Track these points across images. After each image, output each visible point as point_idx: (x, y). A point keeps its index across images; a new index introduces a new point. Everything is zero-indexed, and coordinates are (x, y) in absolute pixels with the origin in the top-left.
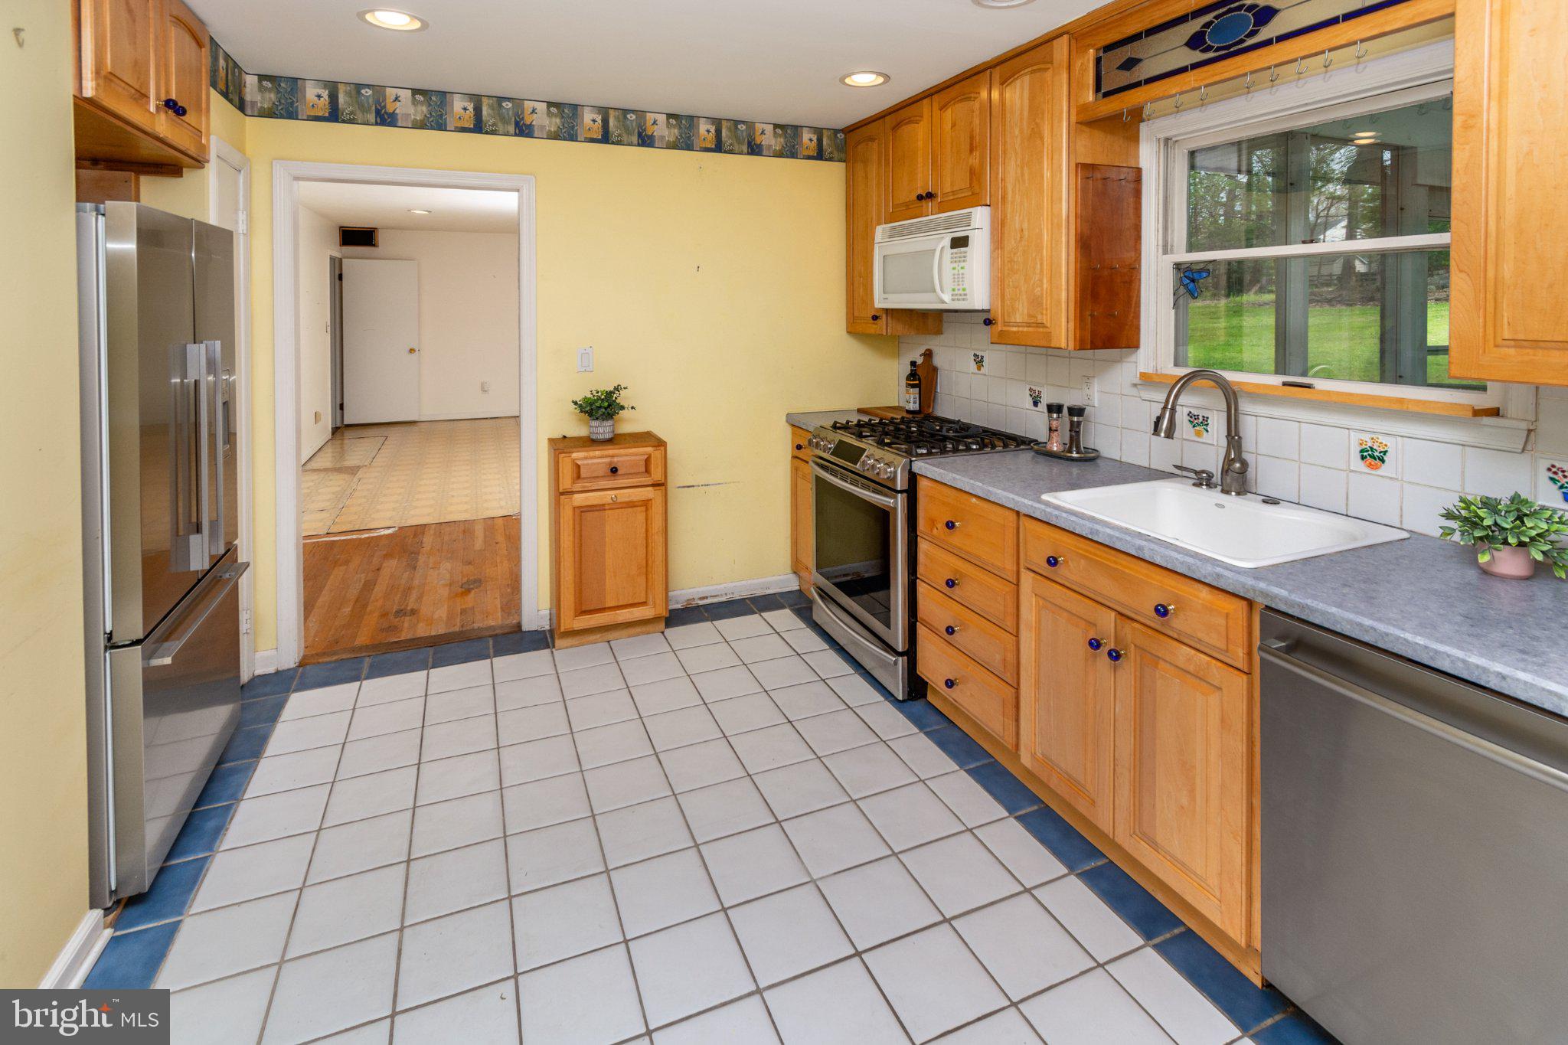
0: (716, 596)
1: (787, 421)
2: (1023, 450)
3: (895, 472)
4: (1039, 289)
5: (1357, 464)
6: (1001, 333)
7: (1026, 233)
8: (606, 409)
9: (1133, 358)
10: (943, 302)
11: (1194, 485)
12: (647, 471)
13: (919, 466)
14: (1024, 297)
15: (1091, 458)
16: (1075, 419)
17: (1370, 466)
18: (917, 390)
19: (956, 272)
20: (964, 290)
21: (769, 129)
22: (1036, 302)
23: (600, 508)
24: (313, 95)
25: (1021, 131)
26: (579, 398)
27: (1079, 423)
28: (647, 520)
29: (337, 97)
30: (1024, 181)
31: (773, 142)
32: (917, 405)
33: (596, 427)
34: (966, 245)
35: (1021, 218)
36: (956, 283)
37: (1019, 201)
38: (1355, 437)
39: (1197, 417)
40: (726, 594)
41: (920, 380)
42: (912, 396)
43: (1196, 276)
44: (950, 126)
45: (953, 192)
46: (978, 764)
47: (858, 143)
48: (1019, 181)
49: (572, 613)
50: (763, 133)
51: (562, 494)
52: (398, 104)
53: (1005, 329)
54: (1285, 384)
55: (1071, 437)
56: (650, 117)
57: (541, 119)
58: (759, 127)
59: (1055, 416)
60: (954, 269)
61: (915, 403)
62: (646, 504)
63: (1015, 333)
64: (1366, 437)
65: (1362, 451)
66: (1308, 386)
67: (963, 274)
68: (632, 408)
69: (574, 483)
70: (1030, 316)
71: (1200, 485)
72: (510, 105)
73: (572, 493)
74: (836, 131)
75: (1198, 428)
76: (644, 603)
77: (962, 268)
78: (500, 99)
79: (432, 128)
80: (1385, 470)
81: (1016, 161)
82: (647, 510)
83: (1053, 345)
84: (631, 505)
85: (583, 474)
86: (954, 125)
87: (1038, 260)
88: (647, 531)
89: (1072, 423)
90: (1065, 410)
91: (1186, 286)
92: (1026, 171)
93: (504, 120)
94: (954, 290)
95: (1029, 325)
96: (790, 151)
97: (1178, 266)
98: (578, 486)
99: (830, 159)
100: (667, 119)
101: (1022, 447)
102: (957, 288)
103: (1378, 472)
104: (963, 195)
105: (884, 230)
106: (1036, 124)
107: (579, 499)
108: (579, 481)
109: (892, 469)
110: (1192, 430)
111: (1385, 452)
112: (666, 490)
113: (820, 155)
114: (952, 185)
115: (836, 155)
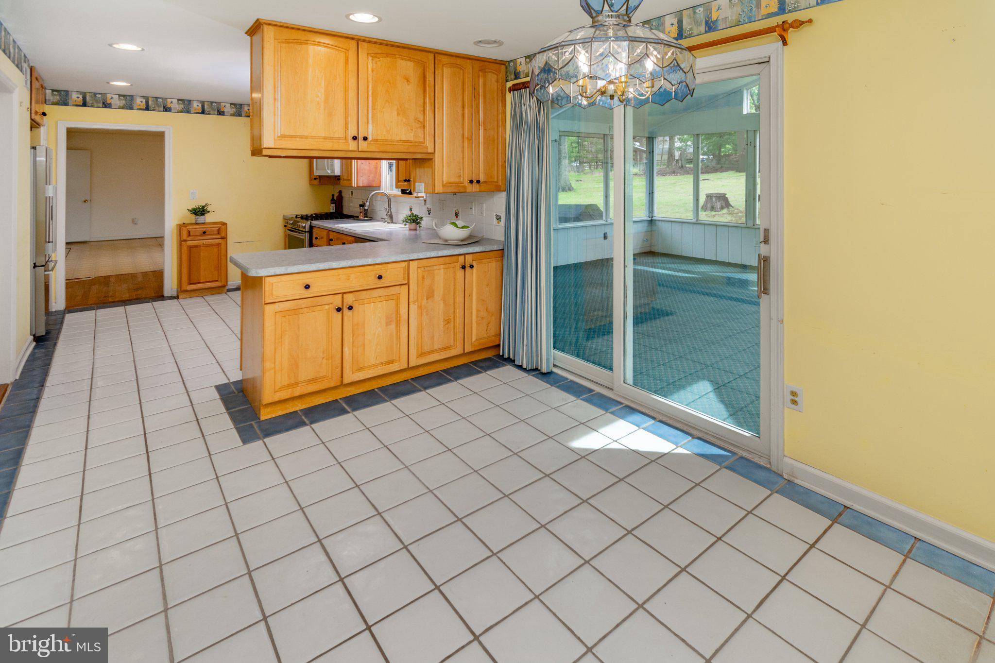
8: (202, 211)
12: (219, 233)
18: (334, 205)
23: (198, 246)
24: (75, 97)
26: (190, 209)
28: (218, 251)
29: (86, 97)
33: (197, 218)
41: (335, 201)
42: (332, 207)
49: (186, 284)
51: (183, 241)
52: (112, 100)
56: (223, 104)
57: (175, 105)
61: (333, 209)
68: (213, 212)
69: (187, 238)
72: (161, 100)
73: (187, 241)
76: (217, 281)
78: (157, 98)
79: (127, 109)
82: (218, 247)
84: (212, 245)
85: (191, 234)
88: (218, 254)
93: (159, 106)
98: (189, 238)
100: (230, 106)
107: (190, 243)
108: (190, 236)
112: (227, 240)
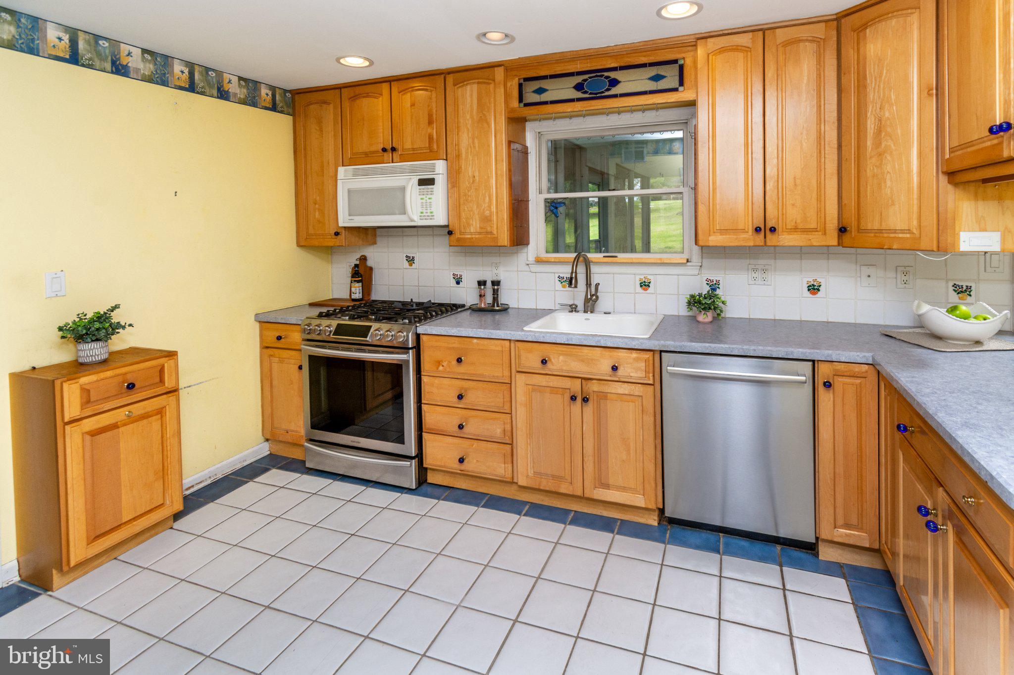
0: (201, 482)
1: (256, 320)
2: (461, 311)
3: (408, 336)
4: (488, 212)
5: (639, 290)
6: (459, 240)
7: (477, 178)
9: (525, 250)
10: (412, 221)
11: (570, 312)
12: (162, 381)
13: (421, 329)
14: (477, 217)
15: (505, 309)
16: (496, 287)
17: (644, 289)
18: (360, 284)
19: (424, 201)
20: (431, 213)
21: (235, 80)
22: (486, 219)
23: (112, 427)
25: (472, 117)
27: (498, 289)
28: (162, 425)
30: (474, 147)
31: (238, 91)
32: (361, 294)
33: (90, 350)
34: (434, 184)
35: (474, 168)
36: (424, 209)
37: (471, 159)
38: (638, 278)
39: (563, 278)
40: (210, 477)
41: (361, 276)
42: (358, 289)
43: (558, 205)
44: (409, 104)
45: (413, 149)
46: (484, 501)
47: (310, 104)
48: (471, 147)
49: (84, 543)
50: (230, 82)
51: (68, 423)
53: (461, 236)
54: (604, 257)
55: (494, 298)
56: (124, 48)
58: (226, 77)
59: (482, 287)
60: (422, 199)
61: (360, 293)
62: (160, 412)
63: (470, 239)
64: (642, 277)
65: (641, 283)
66: (616, 257)
67: (430, 203)
68: (130, 325)
69: (82, 409)
70: (481, 228)
71: (572, 311)
73: (80, 420)
74: (285, 91)
75: (564, 284)
76: (162, 506)
77: (429, 199)
80: (650, 290)
81: (468, 135)
82: (162, 417)
83: (499, 244)
84: (148, 415)
85: (93, 396)
86: (413, 105)
87: (487, 195)
88: (162, 437)
89: (494, 290)
90: (489, 284)
91: (552, 211)
92: (476, 141)
94: (422, 213)
95: (480, 233)
96: (251, 101)
97: (546, 200)
98: (87, 412)
99: (281, 112)
100: (143, 54)
101: (459, 310)
102: (424, 211)
103: (648, 291)
104: (422, 151)
105: (345, 171)
106: (484, 115)
107: (89, 424)
108: (89, 405)
109: (405, 334)
110: (561, 285)
111: (650, 283)
112: (178, 395)
113: (274, 108)
114: (412, 143)
115: (285, 109)
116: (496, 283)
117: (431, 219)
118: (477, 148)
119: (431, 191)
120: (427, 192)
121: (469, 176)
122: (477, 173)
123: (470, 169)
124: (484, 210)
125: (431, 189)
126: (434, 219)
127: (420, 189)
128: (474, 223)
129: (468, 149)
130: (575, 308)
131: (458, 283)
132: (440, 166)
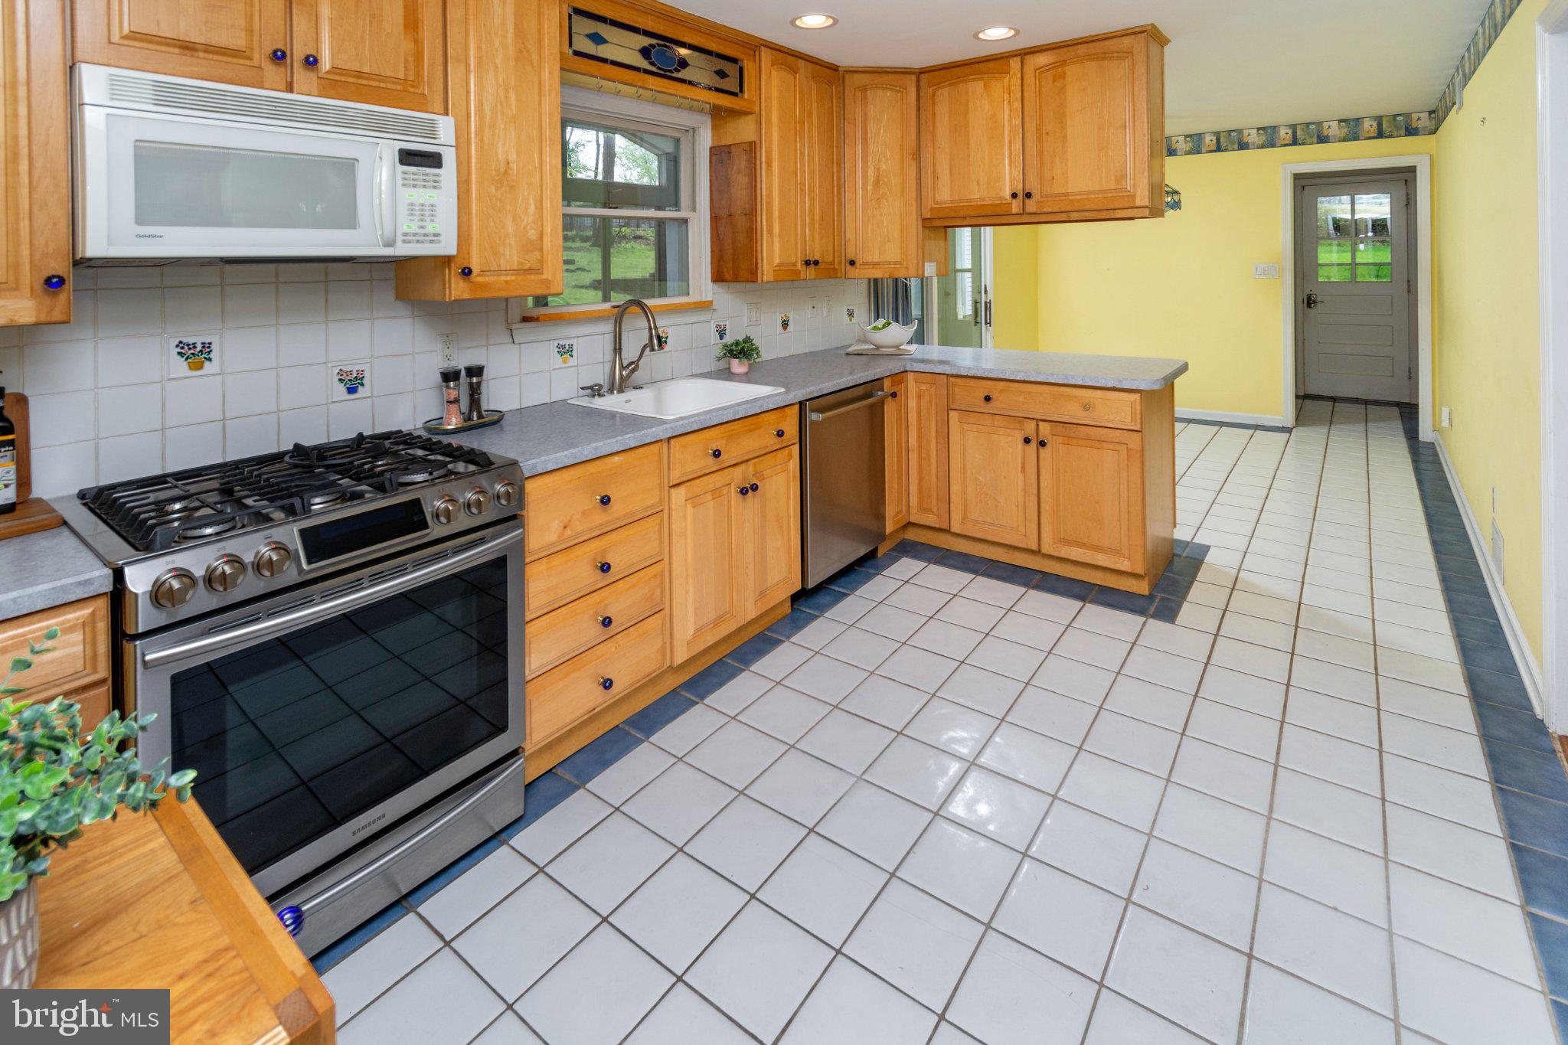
4: (534, 233)
6: (478, 285)
7: (513, 166)
14: (513, 242)
15: (493, 421)
16: (475, 380)
19: (416, 200)
20: (434, 227)
22: (530, 246)
25: (504, 46)
27: (479, 384)
30: (509, 105)
34: (437, 166)
35: (507, 145)
36: (416, 218)
37: (502, 126)
39: (564, 347)
48: (502, 103)
53: (485, 281)
55: (471, 403)
59: (452, 384)
60: (410, 195)
63: (494, 283)
67: (432, 205)
70: (520, 262)
75: (564, 356)
77: (430, 196)
81: (497, 78)
87: (531, 201)
89: (471, 384)
90: (463, 374)
92: (513, 95)
94: (409, 225)
95: (517, 272)
102: (416, 224)
103: (665, 350)
105: (112, 82)
106: (527, 50)
110: (561, 358)
111: (667, 337)
116: (476, 371)
117: (432, 242)
118: (513, 108)
119: (435, 181)
120: (424, 181)
121: (498, 160)
122: (514, 156)
123: (500, 145)
124: (525, 228)
125: (435, 175)
126: (439, 242)
127: (405, 173)
128: (507, 252)
129: (496, 105)
130: (599, 390)
131: (352, 390)
132: (446, 128)
